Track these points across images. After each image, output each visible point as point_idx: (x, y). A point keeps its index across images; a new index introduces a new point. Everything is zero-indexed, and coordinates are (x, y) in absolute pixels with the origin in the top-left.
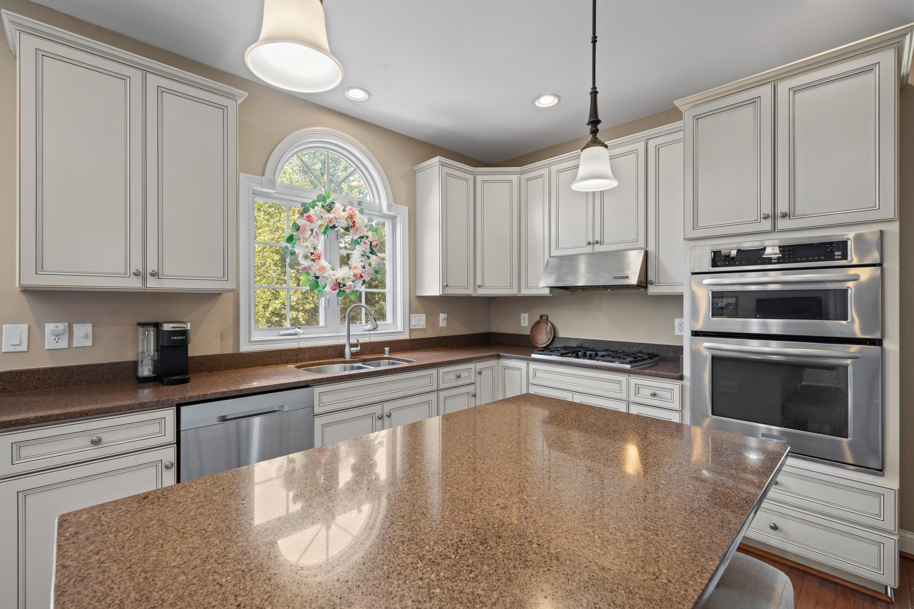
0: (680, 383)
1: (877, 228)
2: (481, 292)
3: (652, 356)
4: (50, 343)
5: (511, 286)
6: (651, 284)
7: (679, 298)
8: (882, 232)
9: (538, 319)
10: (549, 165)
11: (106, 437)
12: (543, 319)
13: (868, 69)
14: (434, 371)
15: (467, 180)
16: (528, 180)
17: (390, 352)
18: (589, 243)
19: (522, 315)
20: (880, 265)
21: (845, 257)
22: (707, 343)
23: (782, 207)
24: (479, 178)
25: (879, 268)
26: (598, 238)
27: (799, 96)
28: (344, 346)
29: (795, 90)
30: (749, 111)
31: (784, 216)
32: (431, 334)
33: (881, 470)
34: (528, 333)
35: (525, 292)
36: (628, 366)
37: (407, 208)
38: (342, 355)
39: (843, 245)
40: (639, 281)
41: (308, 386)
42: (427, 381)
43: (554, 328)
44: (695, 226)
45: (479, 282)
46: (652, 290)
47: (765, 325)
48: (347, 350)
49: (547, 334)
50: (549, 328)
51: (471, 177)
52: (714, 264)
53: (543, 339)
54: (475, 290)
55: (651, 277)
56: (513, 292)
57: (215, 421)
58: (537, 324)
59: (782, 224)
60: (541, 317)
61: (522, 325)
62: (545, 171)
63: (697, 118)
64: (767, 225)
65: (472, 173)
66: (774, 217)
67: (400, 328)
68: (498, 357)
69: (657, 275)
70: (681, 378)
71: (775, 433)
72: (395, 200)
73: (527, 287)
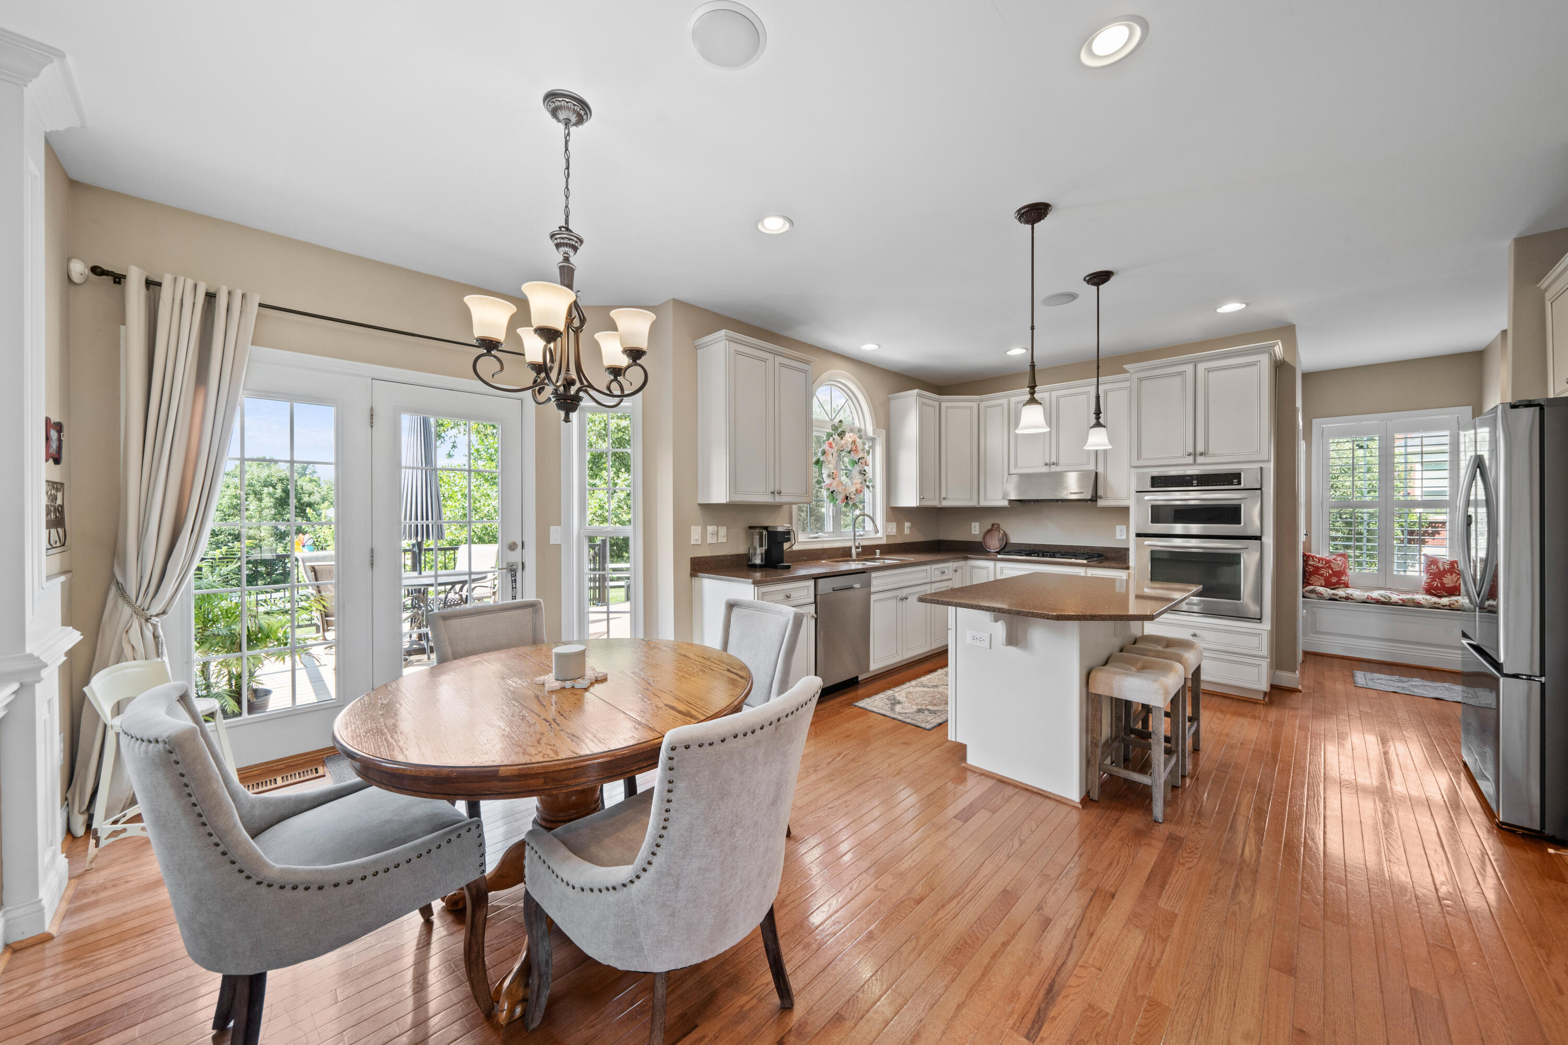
0: (1127, 571)
1: (1257, 466)
2: (945, 504)
3: (1099, 556)
4: (710, 540)
5: (971, 499)
6: (1101, 498)
7: (1126, 510)
8: (1261, 468)
9: (990, 527)
10: (1010, 396)
11: (793, 595)
12: (994, 528)
13: (1253, 364)
14: (928, 567)
15: (934, 407)
16: (986, 407)
17: (881, 554)
18: (1047, 464)
19: (973, 524)
20: (1260, 489)
21: (1239, 483)
22: (1148, 542)
23: (1200, 448)
24: (944, 405)
25: (1259, 491)
26: (1054, 460)
27: (1211, 374)
28: (850, 548)
29: (1209, 370)
30: (1178, 380)
31: (1201, 454)
32: (899, 540)
33: (1260, 619)
34: (980, 539)
35: (984, 503)
36: (1085, 562)
37: (884, 431)
38: (850, 555)
39: (1237, 476)
40: (1092, 497)
41: (864, 572)
42: (924, 574)
43: (1005, 534)
44: (1139, 457)
45: (943, 495)
46: (1101, 503)
47: (1187, 528)
48: (854, 551)
49: (999, 541)
50: (1001, 535)
51: (937, 404)
52: (1153, 486)
53: (994, 544)
54: (940, 502)
55: (1100, 493)
56: (973, 503)
57: (831, 591)
58: (989, 531)
59: (1200, 459)
60: (993, 525)
61: (973, 532)
62: (1005, 401)
63: (1140, 380)
64: (1190, 460)
65: (937, 400)
66: (1195, 455)
67: (879, 535)
68: (966, 559)
69: (1105, 491)
70: (1128, 568)
71: (1195, 602)
72: (877, 424)
73: (985, 498)
